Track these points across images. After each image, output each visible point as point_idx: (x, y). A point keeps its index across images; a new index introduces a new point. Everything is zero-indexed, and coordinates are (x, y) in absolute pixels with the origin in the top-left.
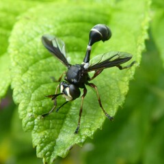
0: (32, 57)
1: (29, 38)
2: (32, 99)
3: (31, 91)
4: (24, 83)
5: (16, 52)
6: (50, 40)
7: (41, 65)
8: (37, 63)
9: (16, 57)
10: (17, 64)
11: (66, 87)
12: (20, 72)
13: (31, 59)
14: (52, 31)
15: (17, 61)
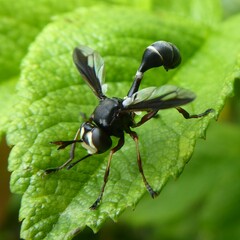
0: (58, 78)
1: (62, 50)
2: (36, 141)
3: (38, 130)
4: (31, 114)
5: (35, 66)
6: (85, 55)
7: (70, 92)
8: (65, 89)
9: (31, 74)
10: (30, 84)
11: (89, 131)
12: (31, 98)
13: (56, 81)
14: (101, 45)
15: (31, 80)
